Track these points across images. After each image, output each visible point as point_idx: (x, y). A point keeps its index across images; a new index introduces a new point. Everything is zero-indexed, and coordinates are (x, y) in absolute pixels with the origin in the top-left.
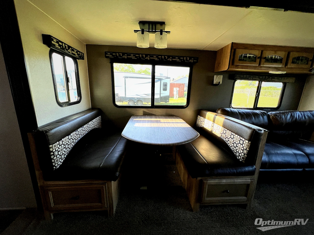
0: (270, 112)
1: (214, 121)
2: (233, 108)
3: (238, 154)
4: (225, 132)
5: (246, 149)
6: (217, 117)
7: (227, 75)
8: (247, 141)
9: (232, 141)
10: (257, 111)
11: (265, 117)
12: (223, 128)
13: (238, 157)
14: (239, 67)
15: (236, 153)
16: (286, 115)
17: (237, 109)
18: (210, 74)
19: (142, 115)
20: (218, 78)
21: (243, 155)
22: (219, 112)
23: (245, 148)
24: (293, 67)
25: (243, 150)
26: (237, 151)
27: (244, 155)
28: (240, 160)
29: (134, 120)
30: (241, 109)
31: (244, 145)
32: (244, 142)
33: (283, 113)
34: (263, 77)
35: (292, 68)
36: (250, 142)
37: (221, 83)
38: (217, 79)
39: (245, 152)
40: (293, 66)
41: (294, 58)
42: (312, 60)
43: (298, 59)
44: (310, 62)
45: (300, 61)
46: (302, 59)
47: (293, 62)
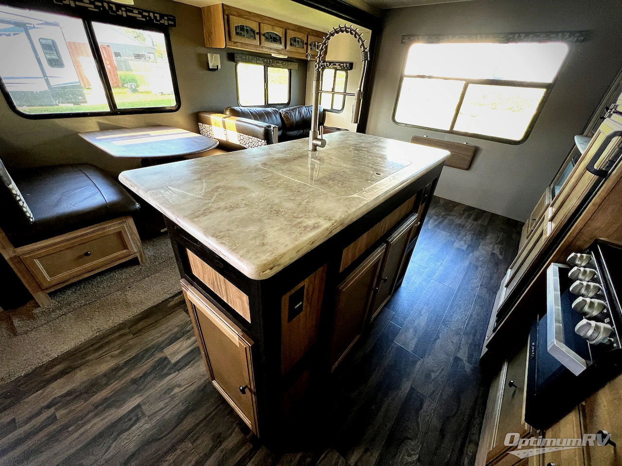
0: (282, 109)
1: (225, 127)
2: (242, 106)
4: (242, 138)
6: (227, 120)
7: (225, 54)
8: (263, 141)
10: (269, 109)
11: (278, 116)
12: (238, 133)
14: (238, 44)
16: (295, 112)
17: (248, 108)
18: (202, 50)
19: (98, 131)
20: (215, 57)
22: (228, 113)
29: (97, 138)
30: (252, 106)
33: (292, 110)
35: (292, 51)
36: (265, 141)
37: (219, 67)
38: (214, 61)
41: (291, 39)
42: (307, 44)
43: (295, 41)
44: (305, 46)
45: (297, 43)
46: (298, 41)
47: (291, 44)
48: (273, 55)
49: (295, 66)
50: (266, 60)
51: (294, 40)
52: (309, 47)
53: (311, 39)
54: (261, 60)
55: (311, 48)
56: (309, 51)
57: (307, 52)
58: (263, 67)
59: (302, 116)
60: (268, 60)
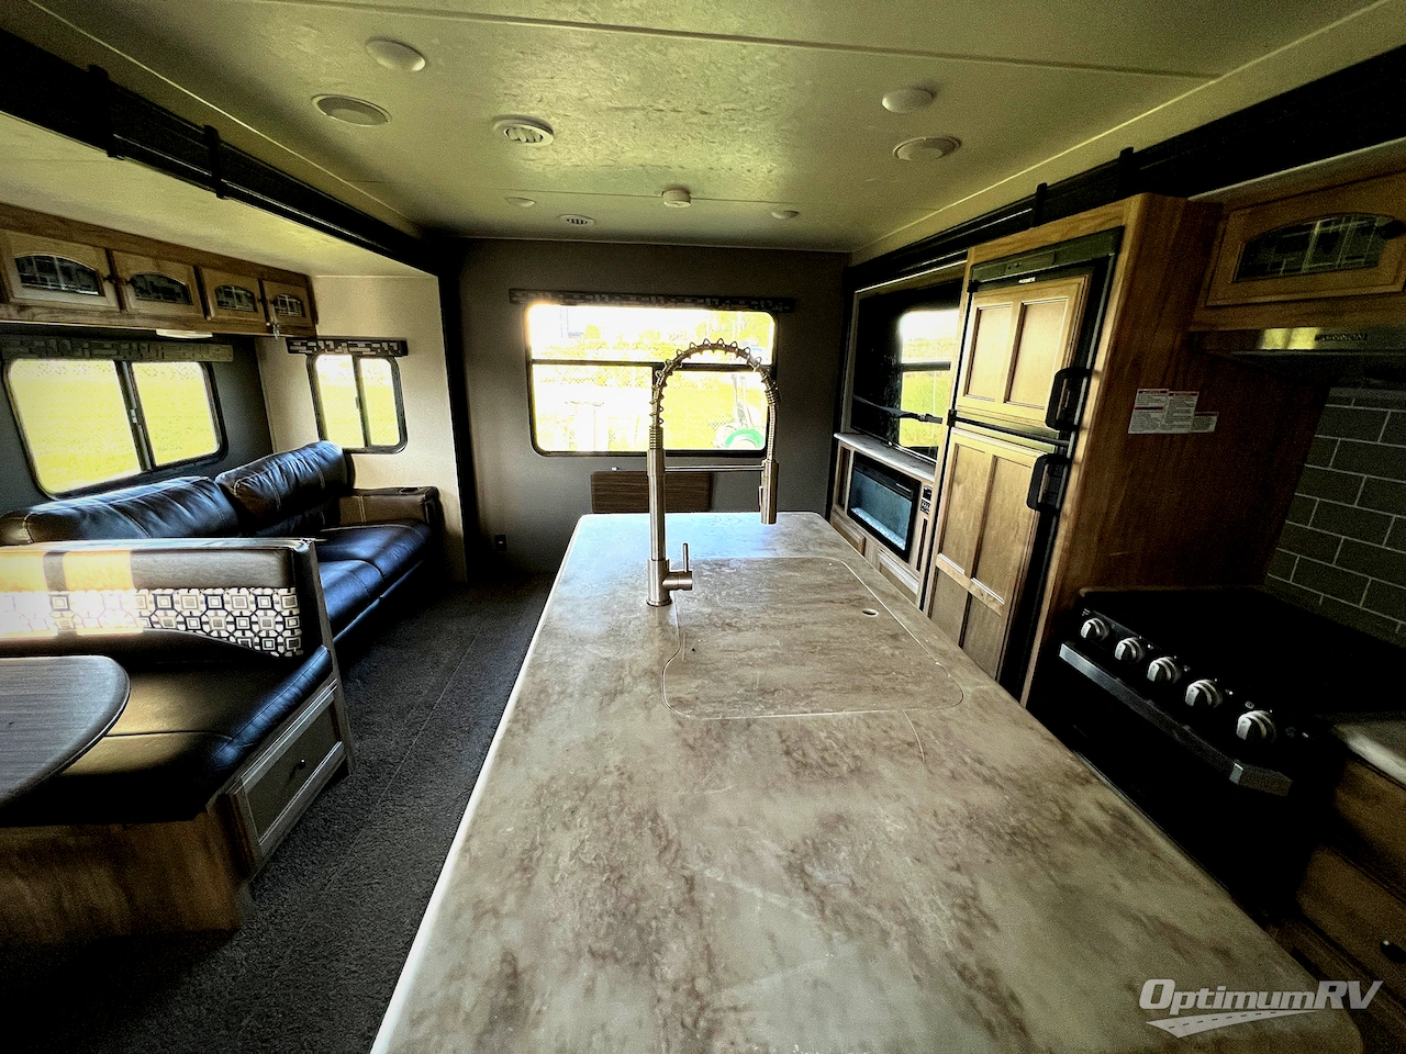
0: (223, 475)
1: (57, 585)
3: (269, 644)
5: (291, 614)
8: (284, 591)
9: (172, 619)
12: (146, 590)
13: (276, 650)
14: (37, 310)
15: (260, 644)
16: (270, 473)
21: (289, 635)
23: (286, 613)
24: (226, 317)
25: (283, 623)
26: (261, 638)
27: (293, 633)
28: (289, 654)
31: (278, 607)
32: (275, 598)
34: (131, 347)
35: (223, 322)
36: (293, 589)
39: (292, 622)
40: (225, 315)
41: (218, 291)
42: (263, 300)
43: (229, 294)
44: (260, 307)
45: (236, 300)
46: (238, 296)
47: (220, 304)
48: (161, 332)
49: (223, 354)
50: (127, 346)
51: (224, 293)
52: (272, 308)
53: (271, 290)
54: (107, 346)
55: (277, 310)
56: (274, 318)
57: (268, 319)
58: (111, 364)
59: (293, 481)
60: (135, 345)
